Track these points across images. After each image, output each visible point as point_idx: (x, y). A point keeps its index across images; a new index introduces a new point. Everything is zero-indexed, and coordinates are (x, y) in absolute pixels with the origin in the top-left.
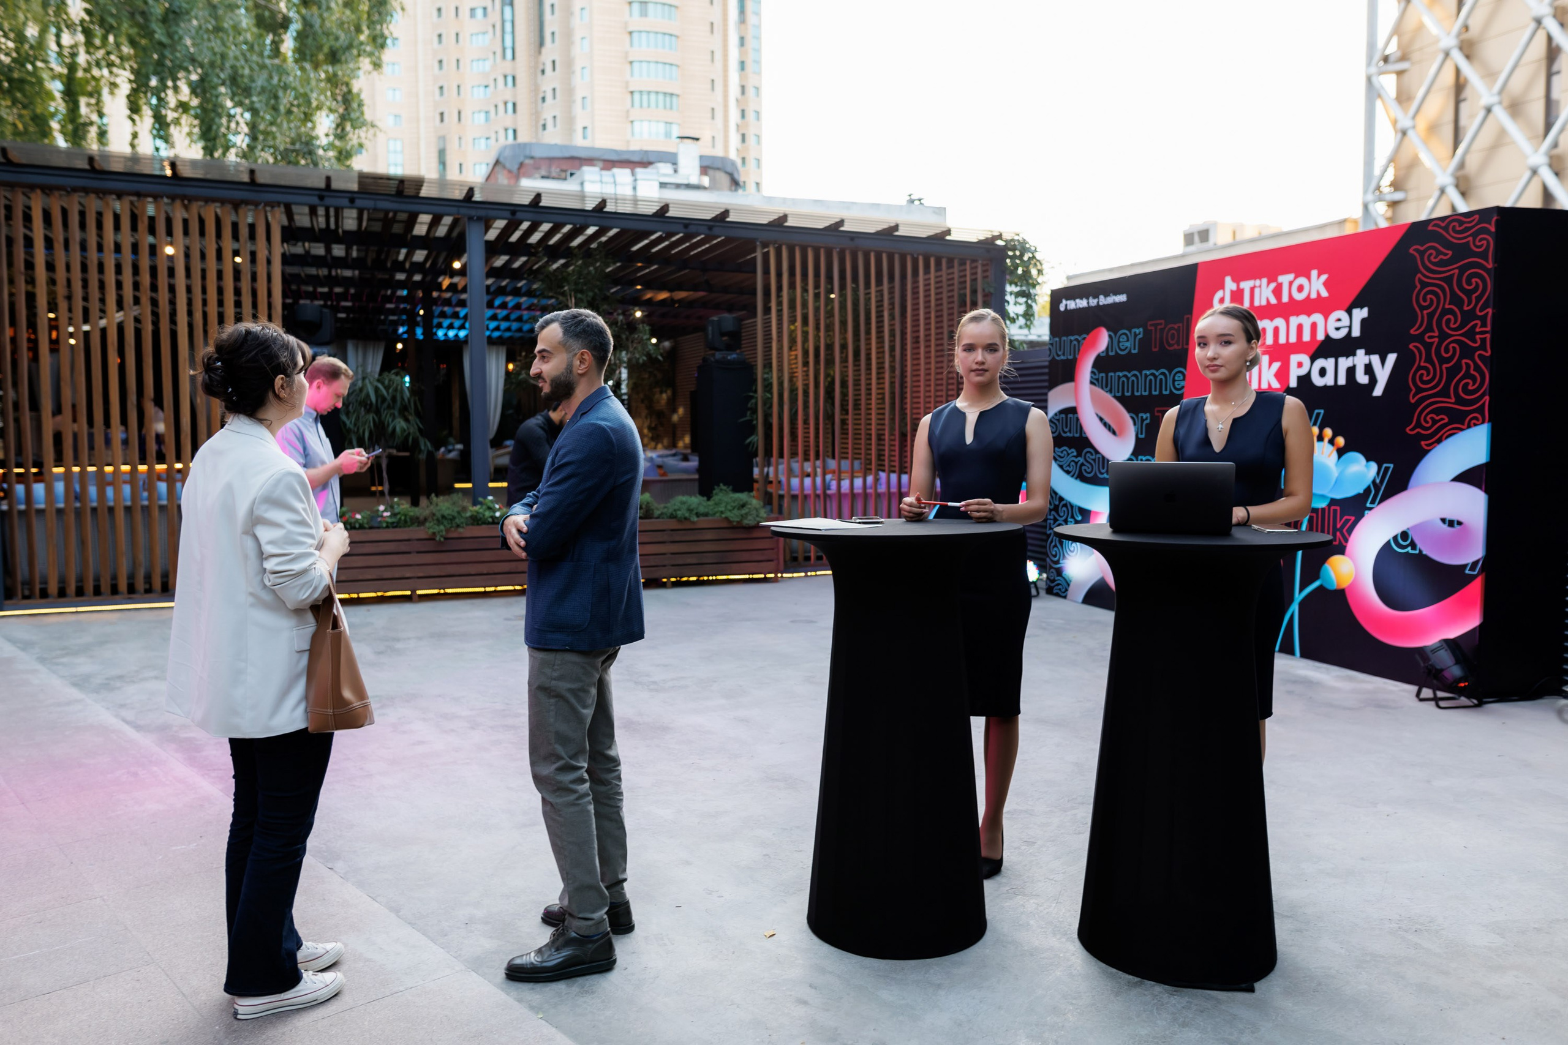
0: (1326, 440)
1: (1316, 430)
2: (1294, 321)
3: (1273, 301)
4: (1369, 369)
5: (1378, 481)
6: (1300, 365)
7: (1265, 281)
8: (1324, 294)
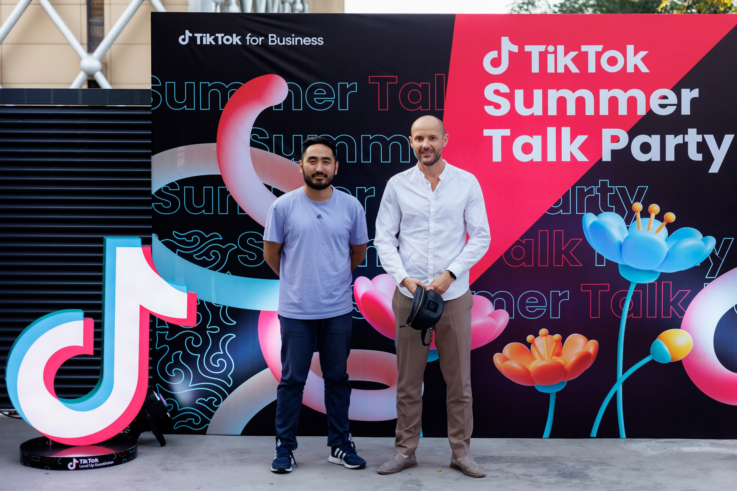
0: (653, 216)
1: (638, 206)
2: (605, 95)
3: (574, 69)
4: (702, 147)
5: (717, 254)
6: (615, 139)
7: (561, 49)
8: (644, 69)
